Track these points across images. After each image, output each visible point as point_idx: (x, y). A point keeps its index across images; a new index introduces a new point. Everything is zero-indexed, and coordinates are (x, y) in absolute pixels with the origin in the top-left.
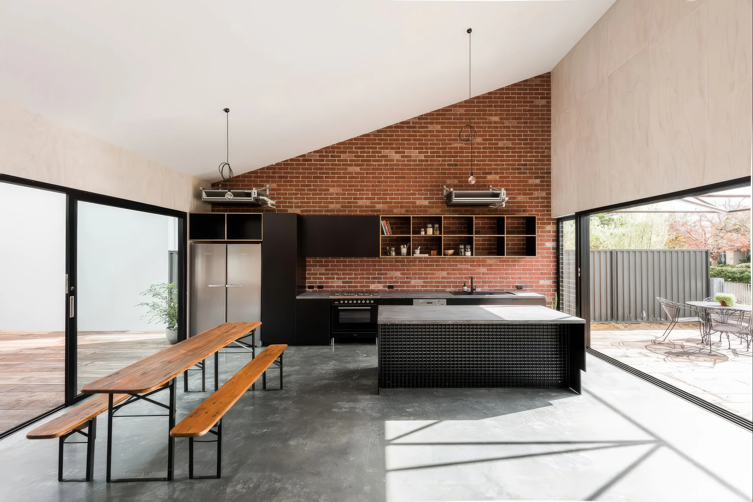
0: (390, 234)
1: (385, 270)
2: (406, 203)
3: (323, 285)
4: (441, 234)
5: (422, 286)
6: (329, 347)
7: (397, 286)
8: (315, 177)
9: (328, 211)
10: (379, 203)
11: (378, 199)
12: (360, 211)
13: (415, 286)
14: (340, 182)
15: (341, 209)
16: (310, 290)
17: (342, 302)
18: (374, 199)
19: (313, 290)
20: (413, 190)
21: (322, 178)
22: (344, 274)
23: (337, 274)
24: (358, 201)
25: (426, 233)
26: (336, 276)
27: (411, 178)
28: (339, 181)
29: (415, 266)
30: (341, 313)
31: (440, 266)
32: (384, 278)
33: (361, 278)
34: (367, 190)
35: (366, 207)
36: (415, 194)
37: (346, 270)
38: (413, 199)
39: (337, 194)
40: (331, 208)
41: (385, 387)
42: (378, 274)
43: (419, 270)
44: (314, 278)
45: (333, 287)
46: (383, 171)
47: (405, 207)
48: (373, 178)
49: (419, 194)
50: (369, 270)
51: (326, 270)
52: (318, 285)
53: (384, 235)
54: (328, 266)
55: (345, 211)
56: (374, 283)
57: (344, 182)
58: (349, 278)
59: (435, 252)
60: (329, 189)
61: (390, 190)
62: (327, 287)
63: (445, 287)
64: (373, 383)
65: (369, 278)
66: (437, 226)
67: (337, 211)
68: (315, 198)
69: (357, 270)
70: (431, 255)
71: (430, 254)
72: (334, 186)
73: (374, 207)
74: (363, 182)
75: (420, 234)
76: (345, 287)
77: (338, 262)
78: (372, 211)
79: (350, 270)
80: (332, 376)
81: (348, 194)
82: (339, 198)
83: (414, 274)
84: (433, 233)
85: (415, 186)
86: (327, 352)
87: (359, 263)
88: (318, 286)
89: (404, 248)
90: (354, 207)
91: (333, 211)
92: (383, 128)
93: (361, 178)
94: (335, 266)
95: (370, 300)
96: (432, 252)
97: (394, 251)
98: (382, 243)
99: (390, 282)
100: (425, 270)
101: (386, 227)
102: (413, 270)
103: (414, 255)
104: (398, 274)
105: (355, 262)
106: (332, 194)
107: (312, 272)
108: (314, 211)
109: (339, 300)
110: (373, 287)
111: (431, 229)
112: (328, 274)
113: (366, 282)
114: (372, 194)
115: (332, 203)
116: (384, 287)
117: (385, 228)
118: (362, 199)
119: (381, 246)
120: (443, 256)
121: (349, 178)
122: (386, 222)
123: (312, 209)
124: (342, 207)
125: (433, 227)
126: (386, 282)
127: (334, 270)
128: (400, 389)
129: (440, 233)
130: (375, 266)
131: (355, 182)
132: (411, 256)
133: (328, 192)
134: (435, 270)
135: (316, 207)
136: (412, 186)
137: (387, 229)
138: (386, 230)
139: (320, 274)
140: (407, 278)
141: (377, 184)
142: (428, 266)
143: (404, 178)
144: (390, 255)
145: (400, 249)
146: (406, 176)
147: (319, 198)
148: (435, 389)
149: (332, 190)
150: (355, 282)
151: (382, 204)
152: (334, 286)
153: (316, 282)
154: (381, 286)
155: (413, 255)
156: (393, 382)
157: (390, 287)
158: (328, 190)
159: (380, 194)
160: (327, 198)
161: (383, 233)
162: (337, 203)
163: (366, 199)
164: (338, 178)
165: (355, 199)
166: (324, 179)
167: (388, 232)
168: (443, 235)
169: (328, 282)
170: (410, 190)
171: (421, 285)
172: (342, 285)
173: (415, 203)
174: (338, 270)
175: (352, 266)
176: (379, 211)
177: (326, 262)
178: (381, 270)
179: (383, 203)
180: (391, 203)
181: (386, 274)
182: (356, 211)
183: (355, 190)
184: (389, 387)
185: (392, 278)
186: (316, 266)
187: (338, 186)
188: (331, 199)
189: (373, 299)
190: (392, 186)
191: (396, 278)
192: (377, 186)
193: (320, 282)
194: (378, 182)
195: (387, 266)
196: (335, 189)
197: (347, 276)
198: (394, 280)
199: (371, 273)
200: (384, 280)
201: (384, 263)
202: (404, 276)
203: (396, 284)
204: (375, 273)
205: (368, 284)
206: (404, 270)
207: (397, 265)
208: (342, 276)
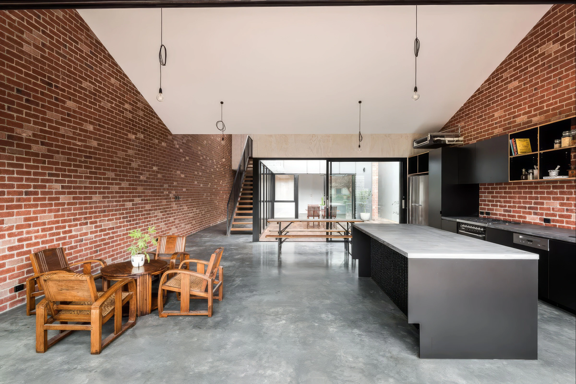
1: (541, 198)
3: (490, 212)
7: (554, 221)
11: (535, 110)
14: (503, 103)
15: (503, 132)
16: (481, 216)
19: (483, 217)
22: (504, 202)
23: (500, 202)
26: (499, 204)
28: (501, 104)
32: (540, 209)
33: (518, 207)
34: (524, 104)
35: (523, 124)
37: (506, 197)
39: (500, 117)
40: (495, 134)
42: (535, 203)
44: (484, 205)
45: (496, 214)
50: (526, 198)
51: (492, 197)
52: (486, 211)
54: (493, 193)
56: (531, 213)
57: (505, 102)
58: (509, 207)
60: (494, 114)
62: (492, 214)
65: (526, 208)
69: (515, 198)
72: (498, 110)
73: (531, 121)
76: (505, 215)
77: (500, 188)
79: (509, 197)
81: (508, 115)
82: (501, 121)
87: (517, 190)
90: (513, 127)
92: (539, 21)
93: (519, 91)
94: (498, 193)
99: (547, 214)
104: (557, 204)
106: (497, 118)
107: (483, 198)
110: (530, 218)
112: (493, 201)
113: (524, 212)
115: (496, 128)
116: (540, 219)
121: (509, 96)
124: (504, 129)
126: (542, 214)
127: (498, 197)
131: (514, 98)
133: (494, 117)
139: (488, 201)
140: (567, 210)
141: (534, 92)
144: (526, 178)
149: (497, 115)
151: (538, 116)
153: (485, 209)
154: (537, 218)
157: (547, 221)
160: (493, 124)
162: (500, 127)
164: (501, 100)
166: (491, 106)
167: (515, 152)
169: (493, 210)
172: (503, 213)
174: (500, 197)
175: (511, 193)
178: (537, 198)
179: (540, 114)
181: (542, 204)
183: (514, 108)
185: (549, 209)
186: (485, 193)
187: (501, 109)
188: (496, 123)
191: (553, 209)
192: (533, 95)
193: (488, 209)
194: (535, 89)
195: (543, 193)
196: (498, 113)
197: (507, 204)
198: (552, 212)
199: (528, 202)
200: (541, 212)
201: (540, 190)
202: (563, 207)
203: (553, 218)
204: (532, 202)
205: (525, 215)
206: (563, 199)
207: (555, 192)
208: (503, 204)
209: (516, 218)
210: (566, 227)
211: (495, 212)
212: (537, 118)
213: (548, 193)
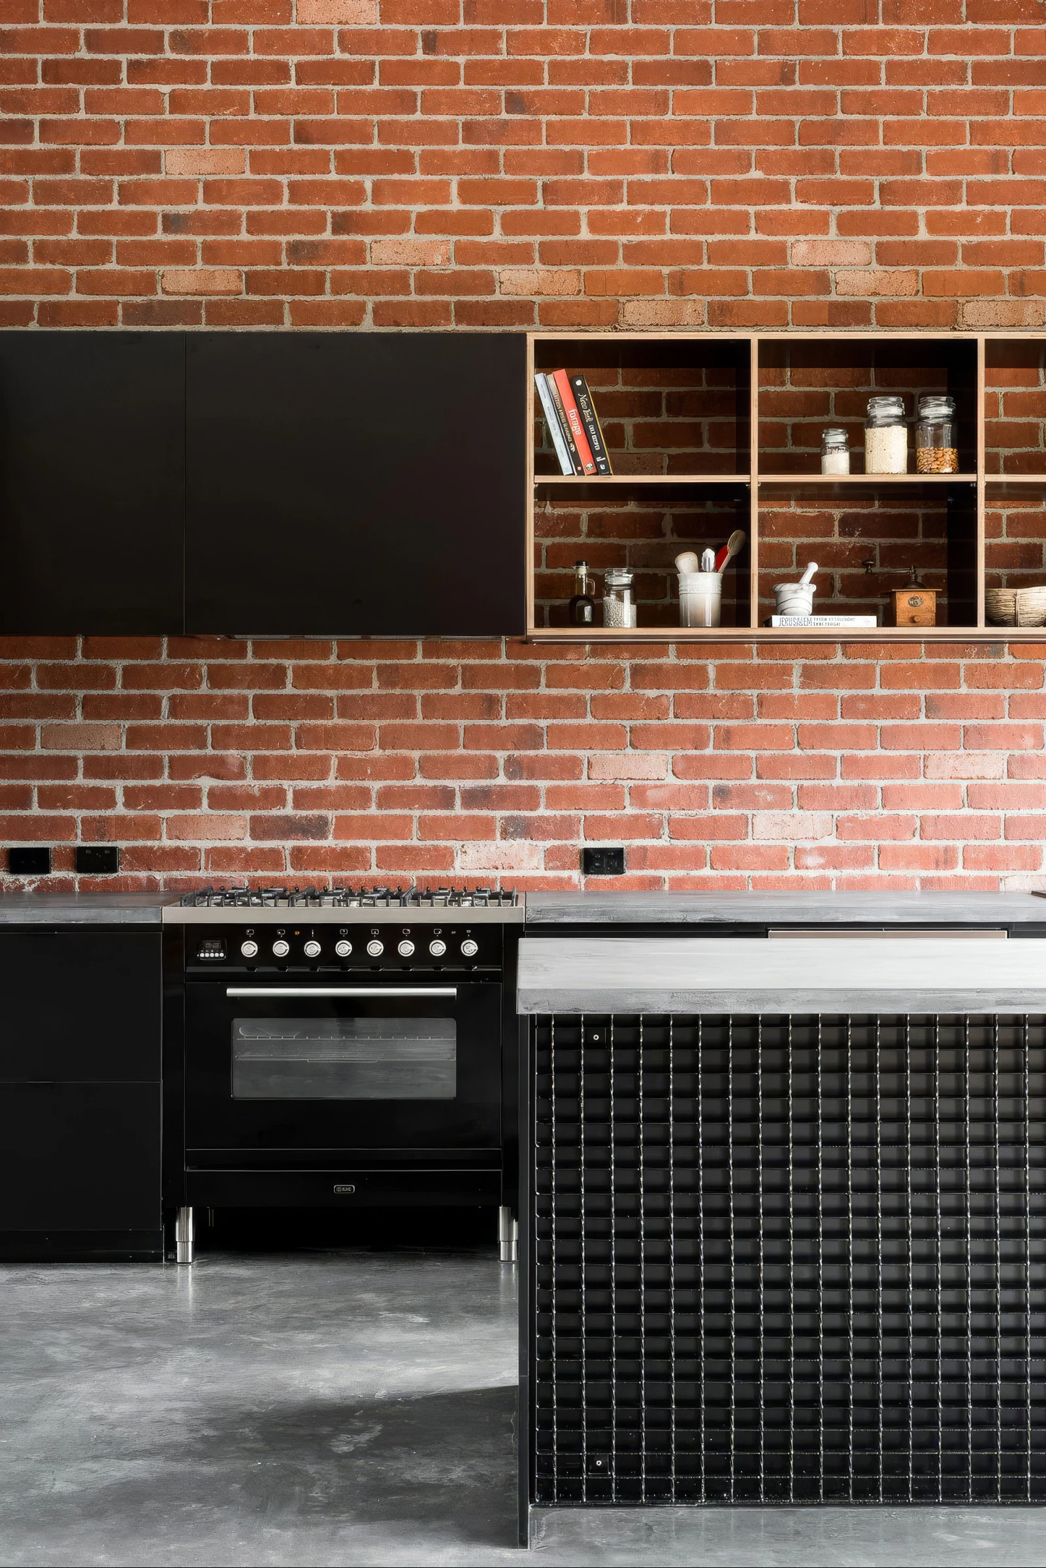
0: (597, 465)
1: (560, 736)
2: (719, 253)
3: (113, 850)
4: (973, 469)
5: (833, 858)
6: (157, 1272)
7: (646, 857)
8: (53, 72)
9: (146, 312)
10: (519, 255)
11: (512, 224)
12: (380, 312)
13: (778, 859)
14: (240, 103)
15: (244, 297)
16: (24, 879)
17: (249, 949)
18: (482, 224)
19: (42, 880)
20: (765, 161)
21: (109, 72)
22: (262, 768)
23: (217, 768)
24: (367, 239)
25: (858, 464)
26: (206, 783)
27: (752, 73)
28: (225, 101)
29: (784, 706)
30: (243, 1031)
31: (960, 706)
32: (555, 796)
33: (387, 798)
34: (433, 163)
35: (427, 282)
36: (779, 192)
37: (279, 737)
38: (766, 223)
39: (213, 191)
40: (167, 293)
41: (570, 1495)
42: (515, 768)
43: (806, 738)
44: (49, 798)
46: (544, 26)
47: (704, 284)
48: (475, 72)
49: (805, 194)
50: (448, 737)
51: (135, 738)
52: (79, 843)
53: (558, 470)
54: (151, 707)
55: (274, 313)
56: (483, 830)
57: (264, 103)
58: (302, 799)
59: (927, 600)
60: (157, 156)
61: (598, 164)
62: (145, 859)
63: (993, 860)
64: (480, 1477)
65: (445, 798)
66: (937, 410)
67: (216, 312)
68: (60, 222)
69: (360, 737)
70: (899, 620)
71: (888, 618)
72: (193, 134)
73: (487, 283)
74: (406, 102)
75: (817, 468)
76: (272, 859)
77: (218, 677)
78: (464, 312)
79: (306, 737)
80: (181, 1436)
81: (298, 193)
82: (228, 223)
83: (767, 769)
84: (913, 465)
85: (784, 134)
86: (143, 1302)
87: (375, 689)
88: (80, 850)
89: (700, 569)
90: (342, 283)
91: (188, 311)
93: (390, 73)
94: (206, 707)
95: (454, 933)
96: (903, 601)
97: (627, 594)
98: (538, 547)
99: (594, 827)
100: (855, 737)
101: (573, 413)
102: (764, 737)
103: (776, 620)
104: (655, 767)
105: (336, 678)
106: (185, 191)
107: (38, 750)
108: (51, 312)
109: (232, 934)
110: (473, 860)
111: (899, 435)
112: (152, 767)
113: (429, 828)
114: (467, 194)
115: (182, 254)
116: (552, 856)
117: (564, 424)
118: (397, 224)
119: (537, 564)
120: (981, 629)
121: (305, 73)
122: (572, 382)
123: (37, 298)
124: (254, 282)
125: (911, 421)
126: (565, 828)
127: (196, 737)
128: (681, 1512)
129: (966, 463)
130: (490, 706)
131: (348, 103)
132: (754, 629)
133: (154, 177)
134: (921, 738)
135: (62, 283)
136: (754, 133)
137: (577, 429)
138: (569, 441)
139: (96, 767)
140: (722, 795)
141: (504, 116)
142: (873, 707)
143: (701, 73)
144: (599, 619)
145: (671, 584)
146: (711, 59)
147: (88, 223)
148: (942, 1514)
149: (178, 163)
150: (345, 828)
151: (538, 265)
152: (195, 852)
153: (63, 827)
154: (531, 852)
155: (766, 622)
156: (628, 1467)
157: (595, 862)
158: (152, 162)
159: (525, 192)
160: (145, 223)
161: (548, 463)
162: (213, 254)
163: (427, 224)
164: (223, 72)
165: (343, 223)
166: (125, 85)
167: (584, 455)
168: (982, 479)
169: (150, 829)
170: (742, 162)
171: (822, 851)
172: (250, 844)
173: (779, 253)
174: (223, 737)
175: (319, 707)
176: (521, 311)
177: (132, 677)
178: (531, 737)
179: (550, 255)
180: (606, 252)
181: (570, 768)
182: (355, 313)
183: (346, 163)
184: (599, 1495)
185: (611, 796)
186: (63, 707)
187: (223, 134)
188: (172, 223)
189: (479, 931)
190: (614, 132)
191: (639, 795)
192: (502, 132)
193: (94, 827)
194: (515, 102)
195: (574, 707)
196: (203, 156)
197: (286, 784)
198: (630, 811)
199: (462, 760)
200: (558, 813)
201: (554, 692)
202: (697, 782)
203: (638, 842)
204: (493, 760)
205: (442, 843)
206: (698, 738)
207: (649, 702)
208: (252, 784)
209: (366, 865)
210: (720, 884)
211: (167, 843)
212: (534, 278)
213: (604, 707)
